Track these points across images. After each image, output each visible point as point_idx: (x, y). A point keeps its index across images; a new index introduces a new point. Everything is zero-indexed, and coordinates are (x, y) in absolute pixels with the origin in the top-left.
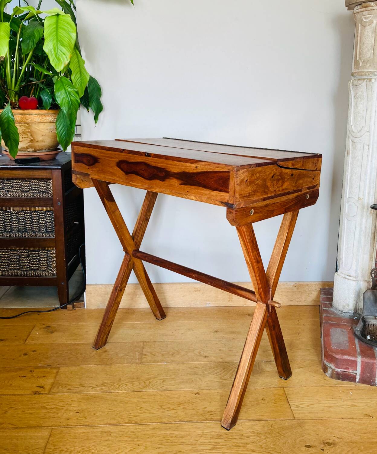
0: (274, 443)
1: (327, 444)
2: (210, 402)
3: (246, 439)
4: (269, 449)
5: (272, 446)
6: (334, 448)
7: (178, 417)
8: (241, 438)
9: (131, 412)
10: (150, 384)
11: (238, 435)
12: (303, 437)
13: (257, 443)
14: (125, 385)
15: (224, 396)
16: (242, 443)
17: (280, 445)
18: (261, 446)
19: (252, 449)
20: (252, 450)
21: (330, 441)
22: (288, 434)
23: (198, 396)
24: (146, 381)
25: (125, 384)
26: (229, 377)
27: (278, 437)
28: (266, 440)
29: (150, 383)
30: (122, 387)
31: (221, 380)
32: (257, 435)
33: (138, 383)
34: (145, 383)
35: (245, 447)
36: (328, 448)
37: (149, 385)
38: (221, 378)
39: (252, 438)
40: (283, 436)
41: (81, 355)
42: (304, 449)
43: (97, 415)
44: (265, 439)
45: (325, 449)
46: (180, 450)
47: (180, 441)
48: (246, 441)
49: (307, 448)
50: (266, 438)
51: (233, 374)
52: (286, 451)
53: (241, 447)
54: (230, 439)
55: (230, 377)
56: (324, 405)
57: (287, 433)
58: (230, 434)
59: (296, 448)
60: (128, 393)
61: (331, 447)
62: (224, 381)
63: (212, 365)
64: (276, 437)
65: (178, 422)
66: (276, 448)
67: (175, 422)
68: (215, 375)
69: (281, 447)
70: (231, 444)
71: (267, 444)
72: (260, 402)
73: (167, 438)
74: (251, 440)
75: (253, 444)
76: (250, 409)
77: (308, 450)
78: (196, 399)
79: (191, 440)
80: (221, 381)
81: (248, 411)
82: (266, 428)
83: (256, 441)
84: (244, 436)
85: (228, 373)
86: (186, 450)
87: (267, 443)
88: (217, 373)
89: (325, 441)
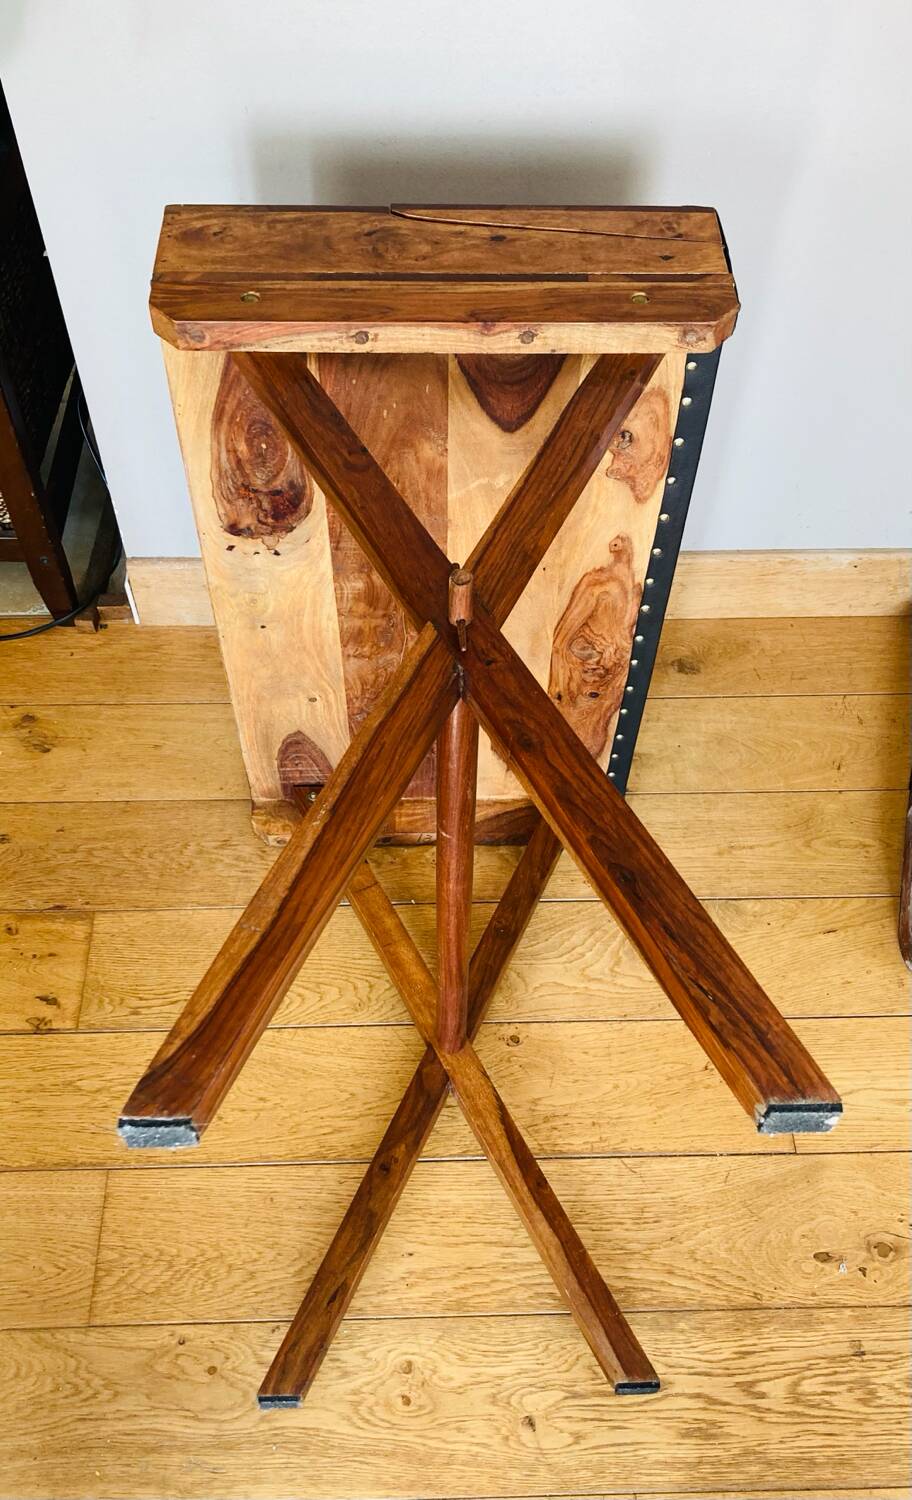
0: (730, 1245)
1: (876, 1250)
2: (552, 1078)
3: (652, 1226)
4: (714, 1267)
5: (723, 1255)
6: (895, 1264)
7: (458, 1137)
8: (637, 1221)
9: (323, 1113)
10: (371, 996)
11: (629, 1213)
12: (813, 1219)
13: (681, 1243)
14: (299, 999)
15: (592, 1052)
16: (638, 1242)
17: (745, 1248)
18: (693, 1252)
19: (665, 1264)
20: (667, 1268)
21: (888, 1239)
22: (770, 1209)
23: (515, 1049)
24: (359, 984)
25: (300, 995)
26: (607, 971)
27: (742, 1222)
28: (708, 1230)
29: (371, 992)
30: (291, 1008)
31: (583, 981)
32: (685, 1212)
33: (337, 990)
34: (355, 988)
35: (646, 1258)
36: (877, 1264)
37: (369, 999)
38: (584, 970)
39: (668, 1222)
40: (755, 1218)
41: (151, 861)
42: (812, 1265)
43: (226, 1123)
44: (706, 1226)
45: (869, 1266)
46: (468, 1265)
47: (468, 1230)
48: (652, 1234)
49: (819, 1263)
50: (706, 1223)
51: (621, 953)
52: (760, 1273)
53: (637, 1256)
54: (608, 1227)
55: (612, 970)
56: (886, 1095)
57: (767, 1206)
58: (606, 1206)
59: (789, 1263)
60: (308, 1031)
61: (888, 1259)
62: (594, 986)
63: (556, 912)
64: (738, 1219)
65: (459, 1155)
66: (735, 1262)
67: (451, 1156)
68: (564, 958)
69: (747, 1258)
70: (611, 1243)
71: (712, 1246)
72: (697, 1079)
73: (430, 1219)
74: (665, 1229)
75: (669, 1245)
76: (667, 1110)
77: (822, 1270)
78: (509, 1061)
79: (499, 1228)
80: (583, 985)
81: (660, 1116)
82: (712, 1187)
83: (679, 1233)
84: (646, 1215)
85: (606, 950)
86: (485, 1263)
87: (710, 1242)
88: (573, 949)
89: (874, 1240)
